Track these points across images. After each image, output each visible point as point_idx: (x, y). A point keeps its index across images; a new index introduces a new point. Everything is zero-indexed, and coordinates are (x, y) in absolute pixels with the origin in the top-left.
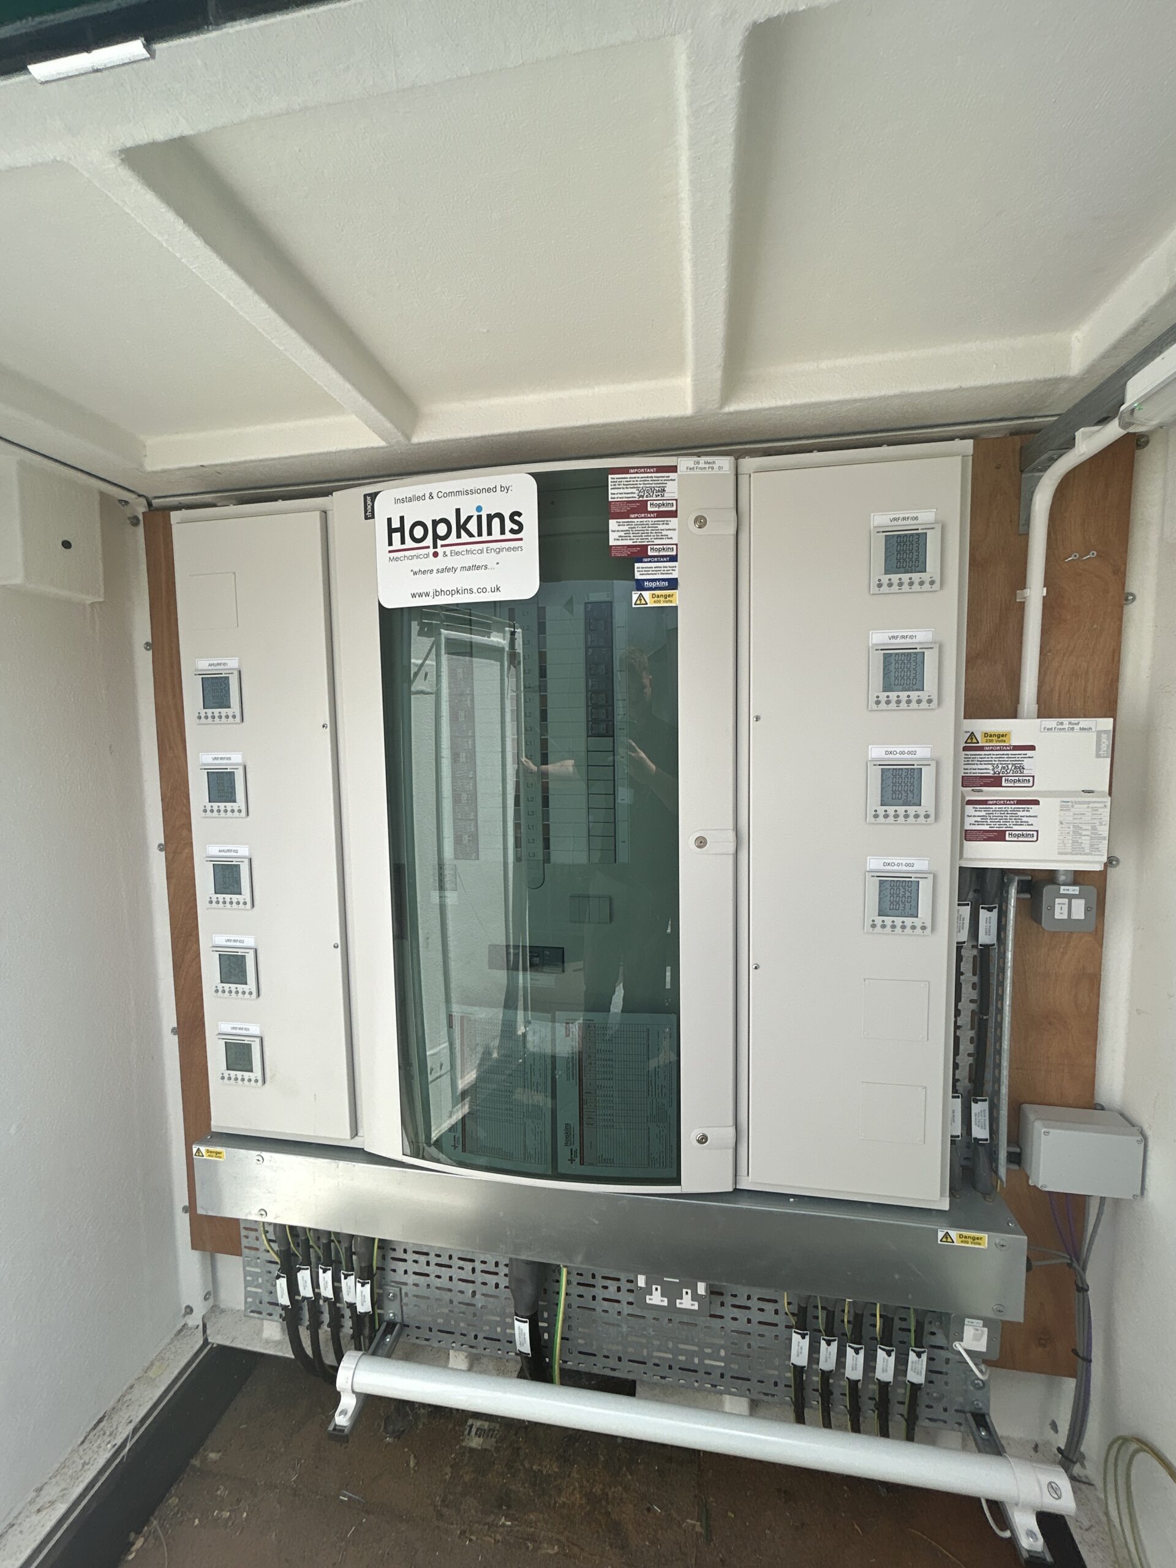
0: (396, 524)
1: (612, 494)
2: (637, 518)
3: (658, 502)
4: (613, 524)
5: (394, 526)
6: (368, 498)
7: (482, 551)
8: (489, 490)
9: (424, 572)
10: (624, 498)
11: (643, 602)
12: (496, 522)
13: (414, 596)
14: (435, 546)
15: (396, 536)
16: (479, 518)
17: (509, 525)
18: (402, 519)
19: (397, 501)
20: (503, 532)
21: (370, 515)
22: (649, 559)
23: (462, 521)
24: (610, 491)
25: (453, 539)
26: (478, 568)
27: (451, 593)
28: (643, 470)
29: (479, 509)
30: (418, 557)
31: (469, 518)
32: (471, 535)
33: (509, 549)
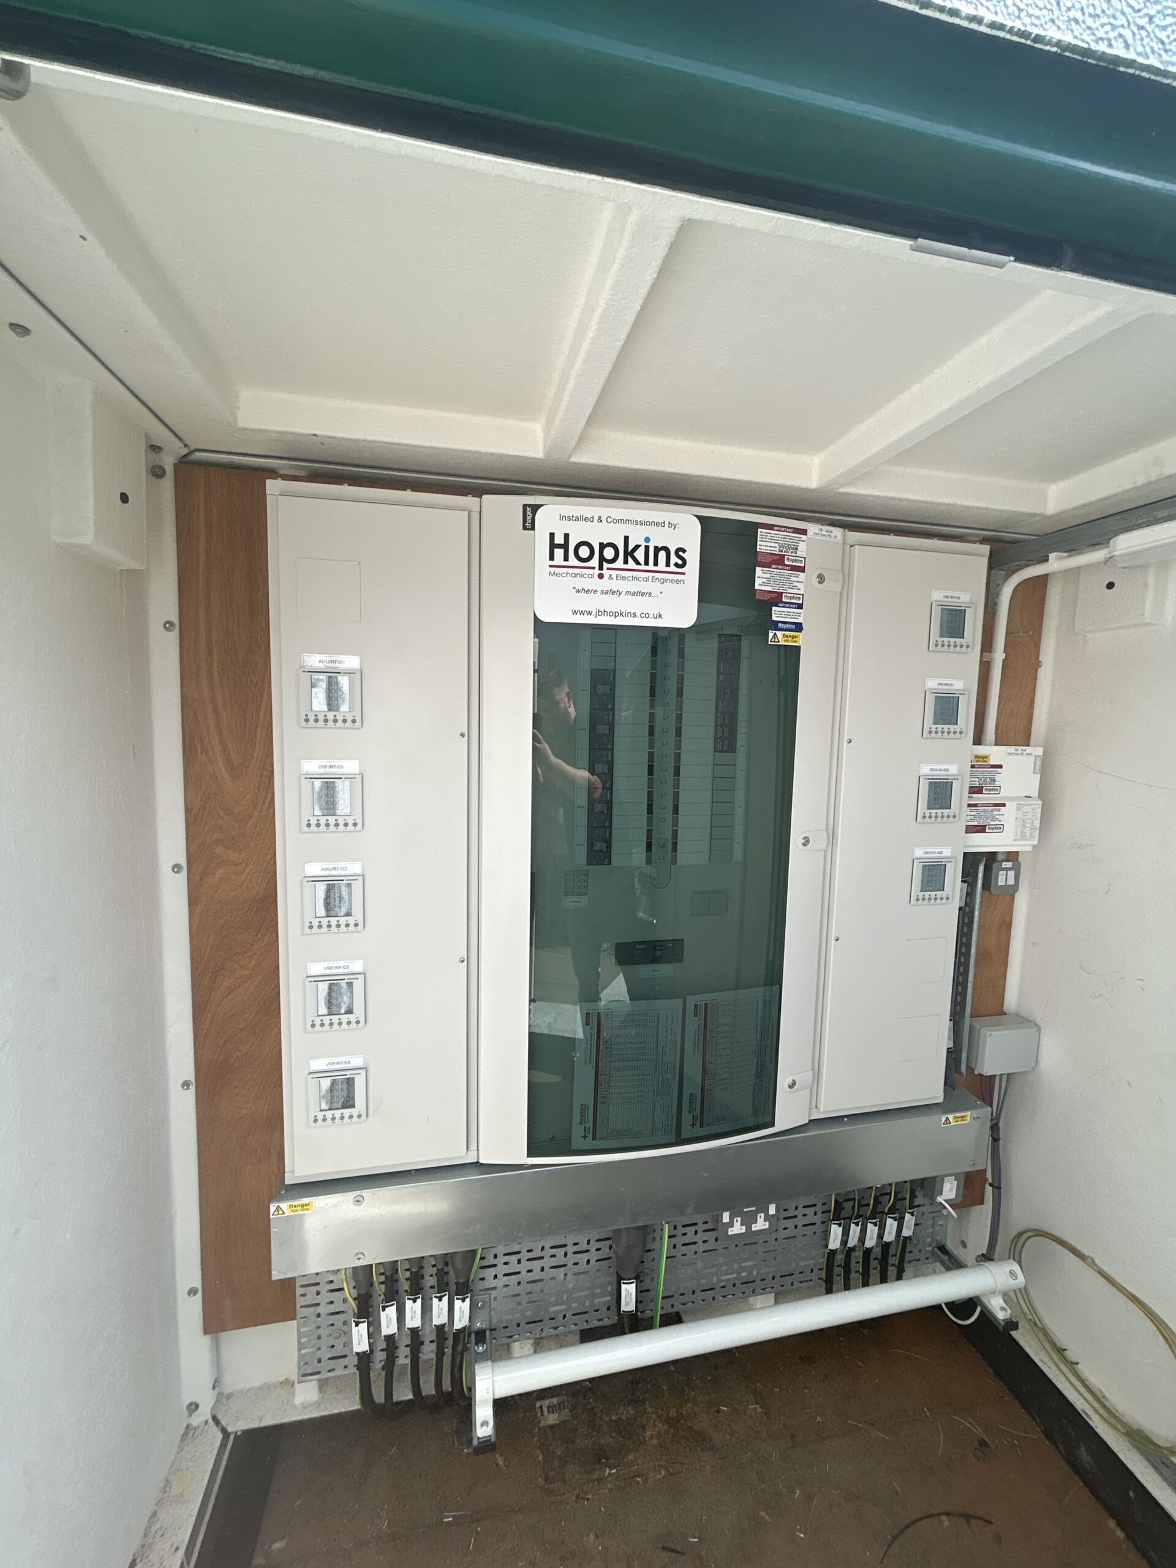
0: (560, 540)
1: (760, 545)
2: (777, 568)
3: (792, 558)
4: (759, 570)
5: (556, 542)
6: (528, 509)
7: (647, 579)
8: (658, 524)
9: (587, 591)
10: (769, 550)
11: (776, 640)
12: (662, 555)
13: (575, 613)
14: (601, 568)
15: (559, 553)
16: (647, 548)
17: (674, 559)
18: (567, 536)
19: (562, 518)
20: (668, 565)
21: (529, 525)
22: (783, 605)
23: (630, 549)
24: (759, 543)
25: (620, 563)
26: (643, 594)
27: (615, 615)
28: (783, 529)
29: (647, 540)
30: (582, 576)
31: (637, 547)
32: (638, 563)
33: (672, 581)
